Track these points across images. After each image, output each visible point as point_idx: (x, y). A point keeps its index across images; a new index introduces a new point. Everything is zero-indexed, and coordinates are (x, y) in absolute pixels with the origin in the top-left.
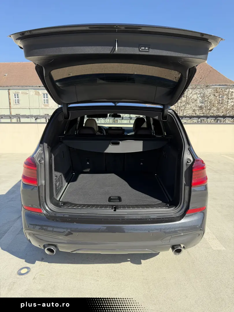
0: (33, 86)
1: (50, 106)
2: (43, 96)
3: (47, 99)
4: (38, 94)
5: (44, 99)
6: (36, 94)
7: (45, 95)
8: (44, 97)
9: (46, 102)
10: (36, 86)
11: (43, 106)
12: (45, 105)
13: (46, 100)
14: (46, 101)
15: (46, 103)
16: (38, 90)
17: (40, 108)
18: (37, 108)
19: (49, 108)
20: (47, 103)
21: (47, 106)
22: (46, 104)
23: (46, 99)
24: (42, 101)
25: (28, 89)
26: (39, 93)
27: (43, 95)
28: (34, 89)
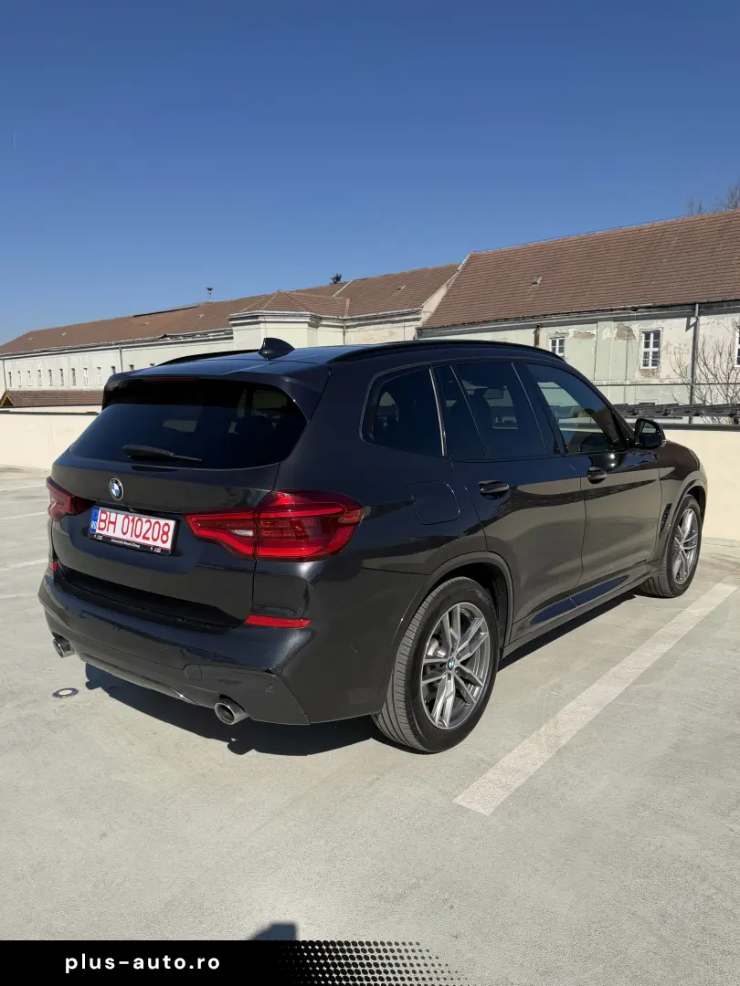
0: (612, 310)
1: (663, 374)
2: (643, 341)
3: (656, 349)
4: (629, 334)
5: (647, 350)
6: (619, 336)
7: (652, 335)
8: (647, 345)
9: (650, 362)
10: (624, 309)
11: (638, 377)
12: (645, 373)
13: (651, 354)
14: (651, 358)
15: (650, 365)
16: (626, 323)
17: (628, 383)
18: (619, 382)
19: (656, 381)
20: (655, 363)
21: (653, 372)
22: (650, 367)
23: (651, 349)
24: (638, 361)
25: (595, 321)
26: (630, 330)
27: (643, 335)
28: (615, 320)
